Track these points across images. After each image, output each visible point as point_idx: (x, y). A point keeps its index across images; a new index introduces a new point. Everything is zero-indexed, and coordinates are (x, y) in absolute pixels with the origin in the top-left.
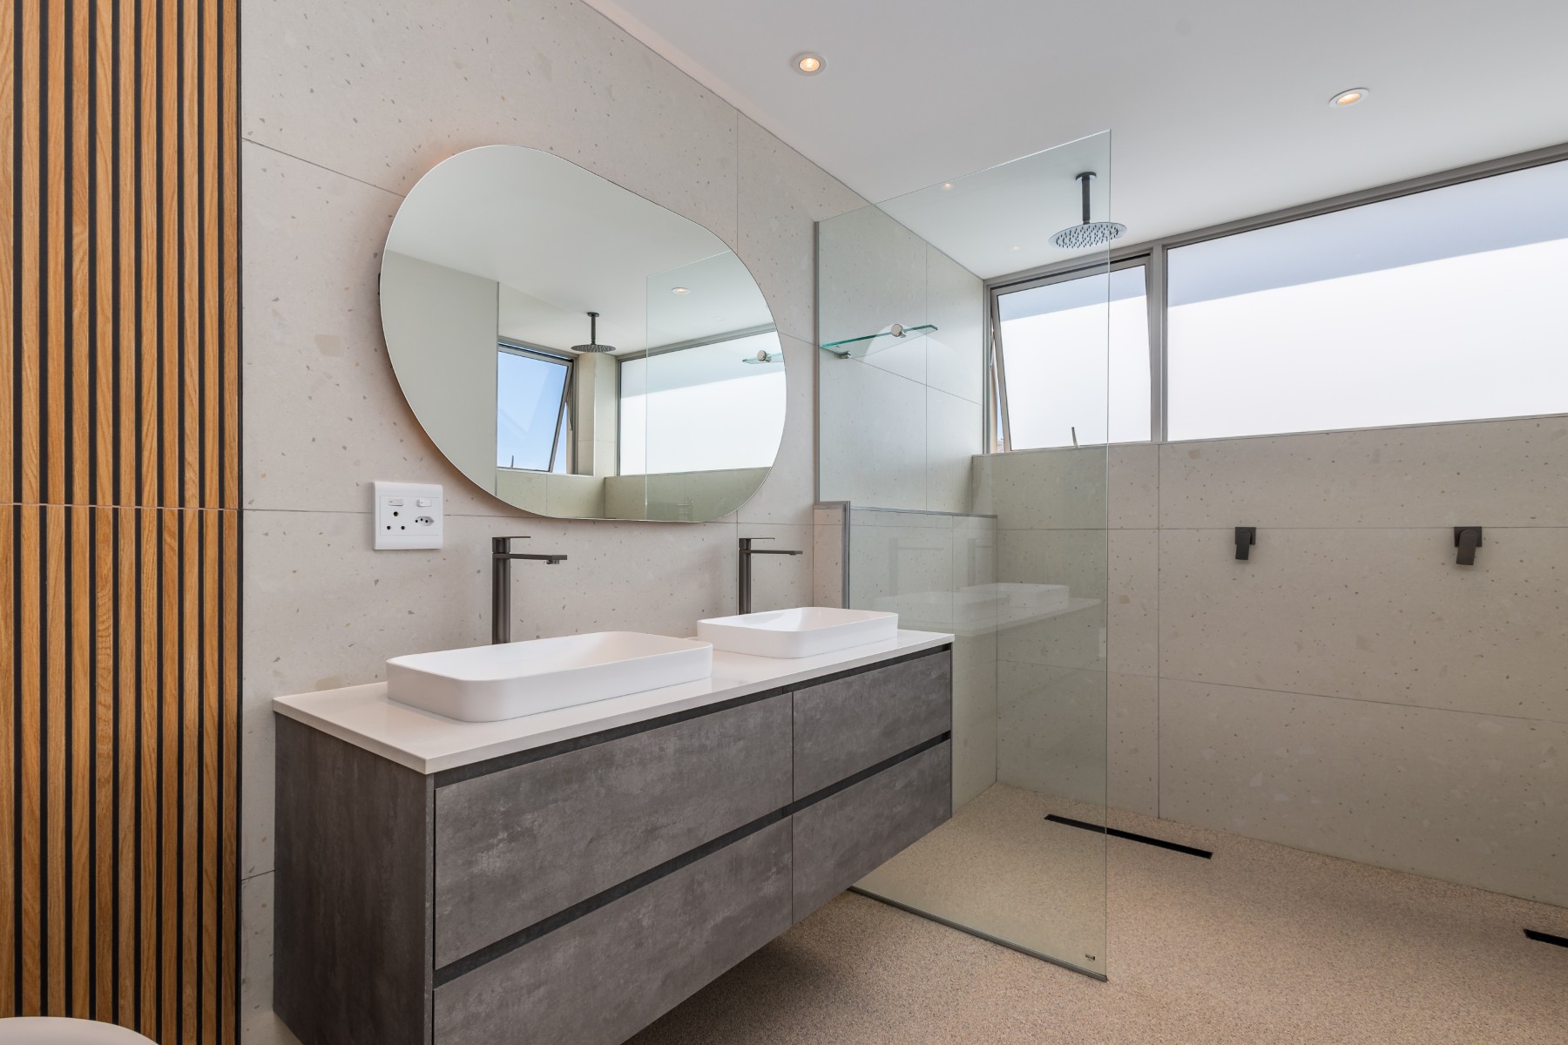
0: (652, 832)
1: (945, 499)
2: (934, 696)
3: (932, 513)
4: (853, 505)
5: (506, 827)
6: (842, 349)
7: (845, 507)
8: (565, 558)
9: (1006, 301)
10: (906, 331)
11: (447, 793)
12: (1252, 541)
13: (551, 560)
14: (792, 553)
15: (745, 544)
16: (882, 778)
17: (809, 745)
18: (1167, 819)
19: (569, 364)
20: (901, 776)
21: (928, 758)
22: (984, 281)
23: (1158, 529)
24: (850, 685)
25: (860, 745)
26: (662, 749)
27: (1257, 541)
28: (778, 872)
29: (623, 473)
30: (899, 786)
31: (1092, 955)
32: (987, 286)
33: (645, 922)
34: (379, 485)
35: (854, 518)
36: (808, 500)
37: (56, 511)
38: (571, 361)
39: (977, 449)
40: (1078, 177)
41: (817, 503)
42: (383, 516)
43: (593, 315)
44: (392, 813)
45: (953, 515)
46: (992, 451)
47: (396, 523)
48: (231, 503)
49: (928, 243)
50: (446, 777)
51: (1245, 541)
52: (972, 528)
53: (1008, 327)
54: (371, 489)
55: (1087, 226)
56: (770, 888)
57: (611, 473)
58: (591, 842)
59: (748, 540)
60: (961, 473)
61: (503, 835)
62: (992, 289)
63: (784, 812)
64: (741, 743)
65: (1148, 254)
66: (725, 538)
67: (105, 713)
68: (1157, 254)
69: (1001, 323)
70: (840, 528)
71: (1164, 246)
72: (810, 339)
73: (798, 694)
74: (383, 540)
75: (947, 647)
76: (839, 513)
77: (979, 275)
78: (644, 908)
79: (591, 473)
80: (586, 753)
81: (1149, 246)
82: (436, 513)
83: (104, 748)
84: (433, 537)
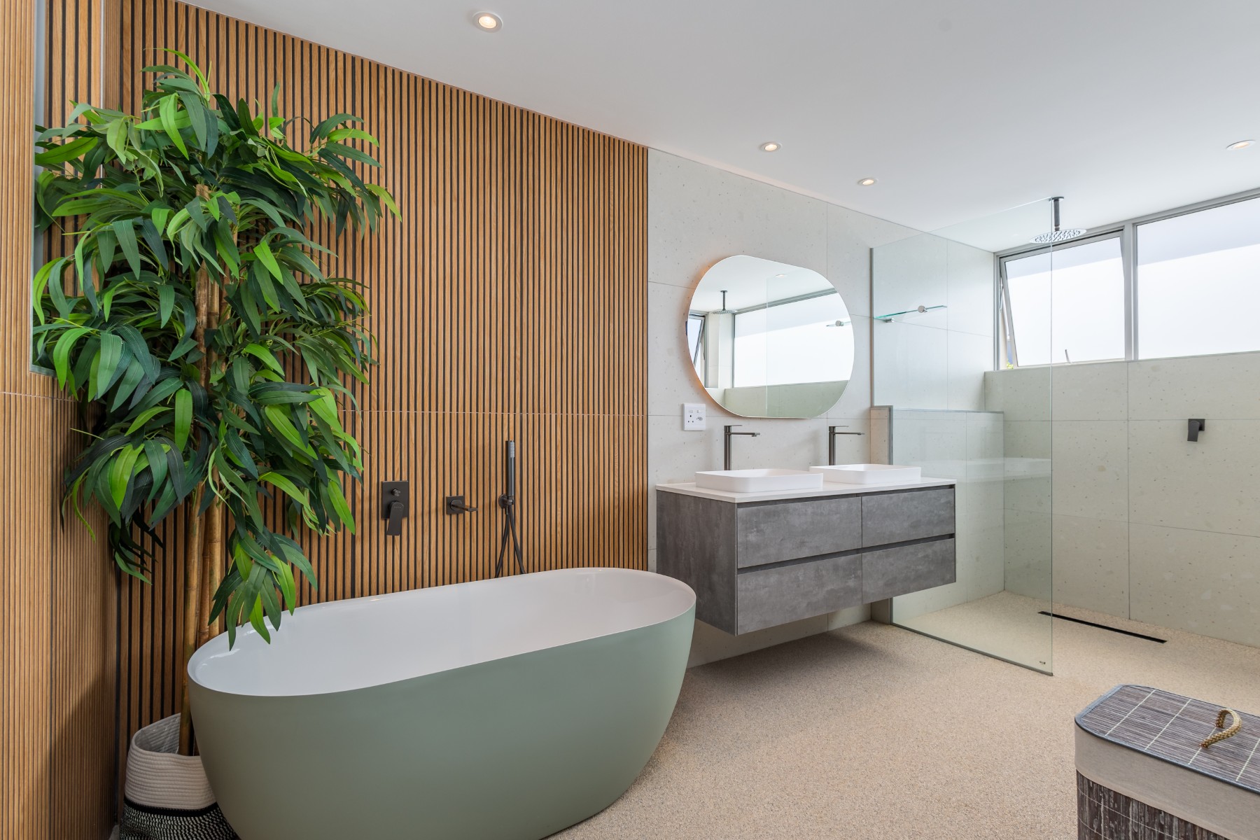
0: (803, 543)
1: (964, 401)
2: (943, 512)
3: (950, 411)
4: (894, 408)
5: (756, 527)
6: (888, 318)
7: (890, 409)
8: (759, 434)
9: (1011, 265)
10: (927, 309)
11: (740, 511)
12: (1201, 428)
13: (753, 434)
14: (859, 434)
15: (832, 431)
16: (910, 548)
17: (870, 523)
18: (1136, 620)
19: (703, 318)
20: (922, 551)
21: (938, 545)
22: (994, 253)
23: (1128, 421)
24: (891, 498)
25: (898, 529)
26: (806, 511)
27: (1205, 428)
28: (855, 577)
29: (736, 386)
30: (920, 555)
31: (1043, 661)
32: (997, 256)
33: (801, 578)
34: (686, 405)
35: (895, 414)
36: (868, 405)
37: (606, 416)
38: (703, 316)
39: (989, 367)
40: (1050, 200)
41: (872, 406)
42: (687, 417)
43: (724, 292)
44: (719, 518)
45: (966, 412)
46: (1002, 367)
47: (691, 419)
48: (645, 413)
49: (948, 239)
50: (741, 505)
51: (1196, 428)
52: (983, 421)
53: (1013, 282)
54: (683, 407)
55: (1059, 232)
56: (851, 583)
57: (728, 386)
58: (782, 540)
59: (834, 427)
60: (976, 384)
61: (755, 529)
62: (1001, 258)
63: (857, 551)
64: (838, 515)
65: (1122, 230)
66: (820, 426)
67: (616, 484)
68: (1128, 230)
69: (1008, 280)
70: (886, 421)
71: (1134, 224)
72: (868, 315)
73: (864, 498)
74: (688, 426)
75: (952, 486)
76: (886, 412)
77: (989, 250)
78: (801, 571)
79: (717, 387)
80: (780, 506)
81: (1122, 225)
82: (703, 415)
83: (616, 495)
84: (702, 425)
